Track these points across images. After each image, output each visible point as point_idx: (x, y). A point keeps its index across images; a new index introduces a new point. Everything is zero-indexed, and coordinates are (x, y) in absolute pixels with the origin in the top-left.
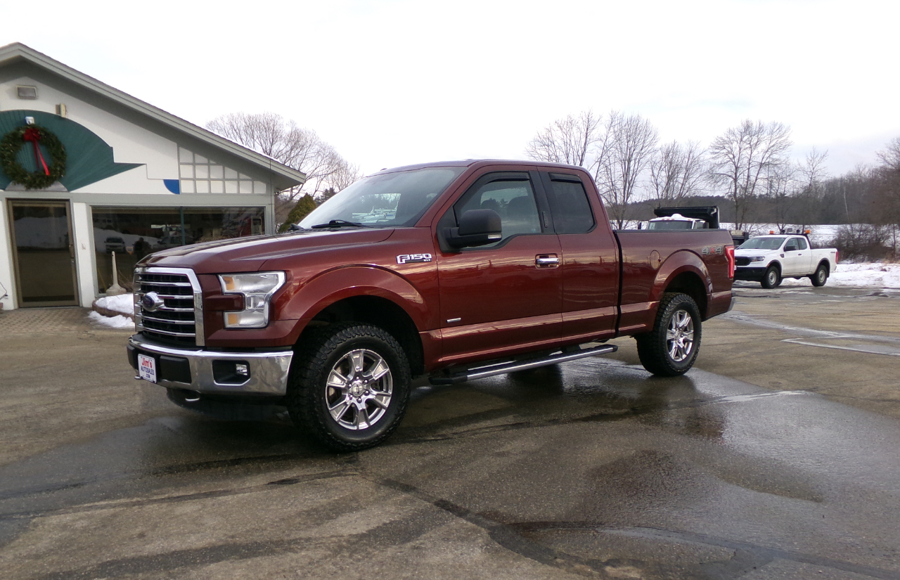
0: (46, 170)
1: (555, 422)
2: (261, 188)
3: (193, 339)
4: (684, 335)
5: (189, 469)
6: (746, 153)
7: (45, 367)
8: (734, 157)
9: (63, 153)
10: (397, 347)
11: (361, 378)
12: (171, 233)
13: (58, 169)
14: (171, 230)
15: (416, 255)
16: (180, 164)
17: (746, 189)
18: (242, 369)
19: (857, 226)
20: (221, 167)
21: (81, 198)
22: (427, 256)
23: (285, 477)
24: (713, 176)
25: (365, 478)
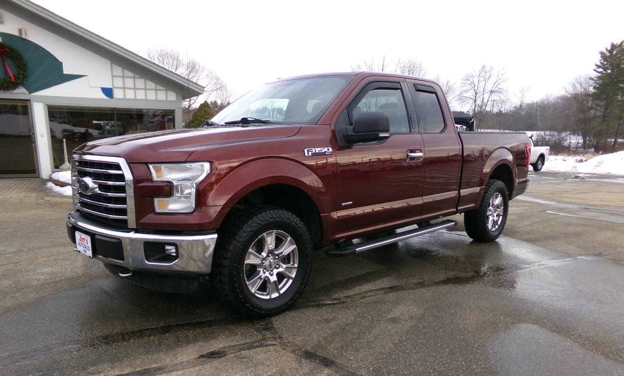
0: (12, 76)
1: (422, 285)
2: (172, 96)
3: (125, 221)
4: (497, 211)
5: (124, 340)
6: (482, 84)
7: (6, 228)
8: (475, 86)
9: (24, 65)
10: (303, 227)
11: (273, 254)
12: (108, 127)
13: (21, 76)
14: (107, 124)
15: (320, 149)
16: (113, 76)
17: (481, 107)
18: (172, 250)
19: (548, 133)
20: (143, 80)
21: (40, 99)
22: (328, 150)
23: (213, 349)
24: (461, 99)
25: (285, 349)
